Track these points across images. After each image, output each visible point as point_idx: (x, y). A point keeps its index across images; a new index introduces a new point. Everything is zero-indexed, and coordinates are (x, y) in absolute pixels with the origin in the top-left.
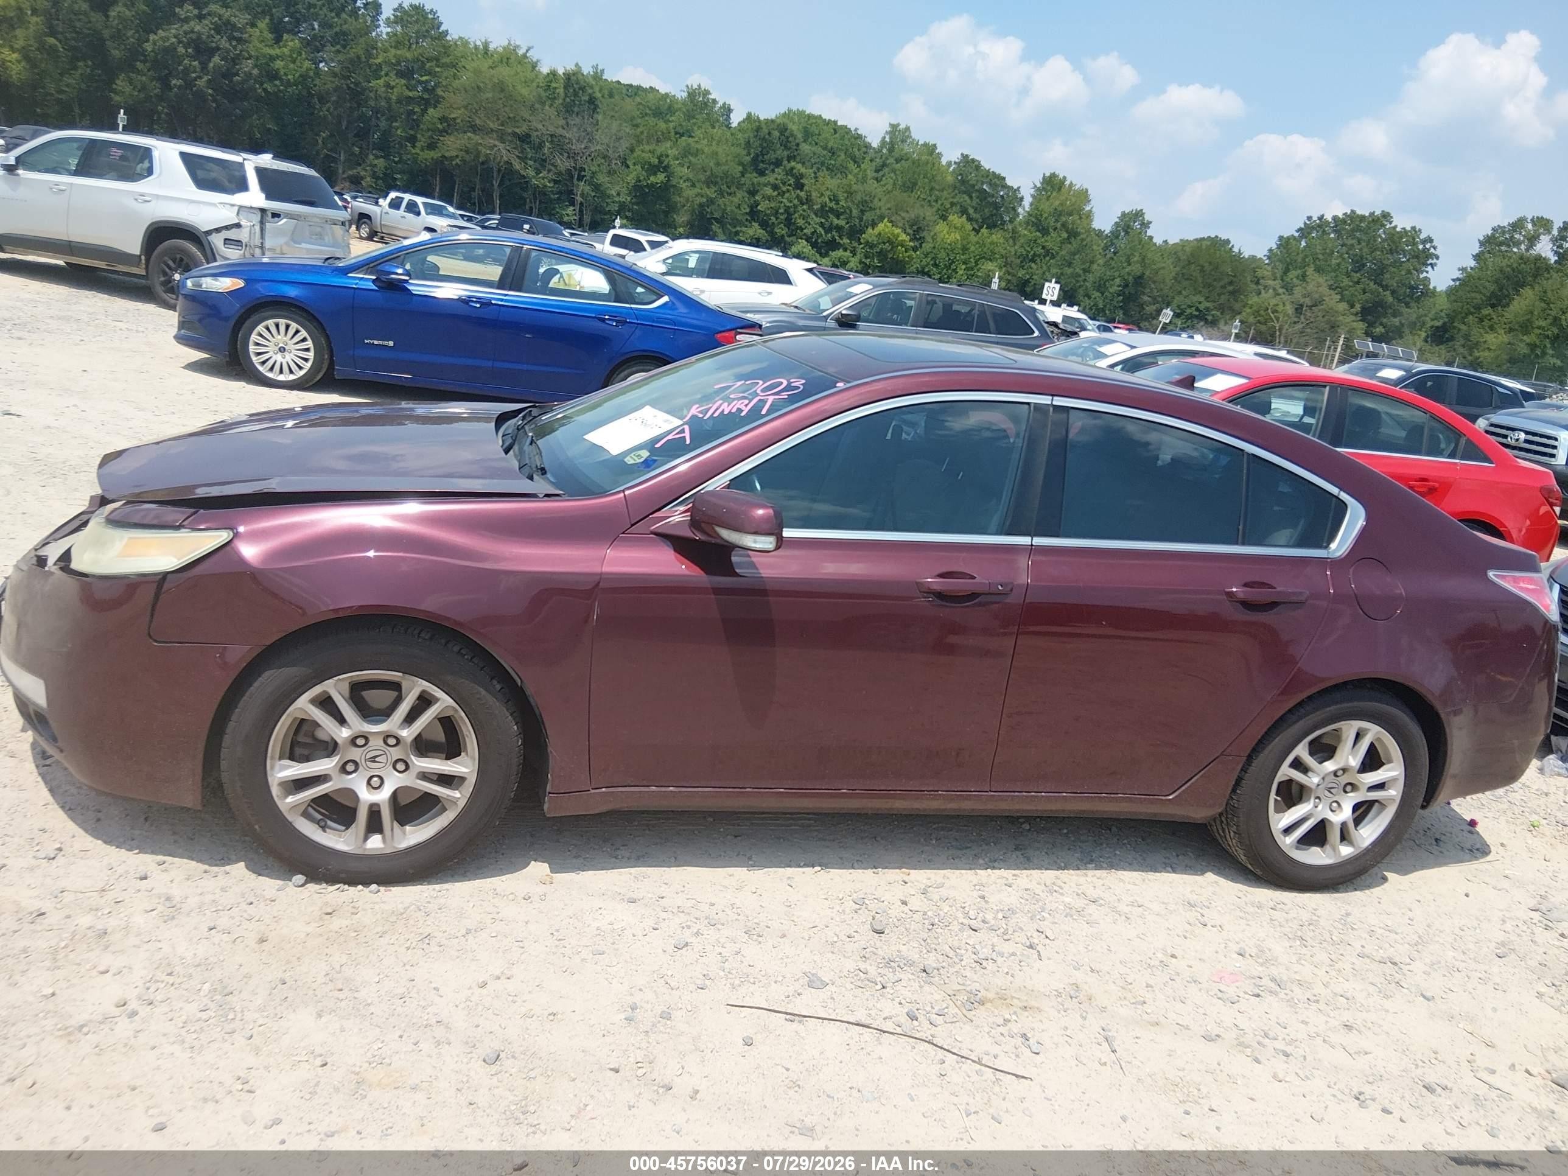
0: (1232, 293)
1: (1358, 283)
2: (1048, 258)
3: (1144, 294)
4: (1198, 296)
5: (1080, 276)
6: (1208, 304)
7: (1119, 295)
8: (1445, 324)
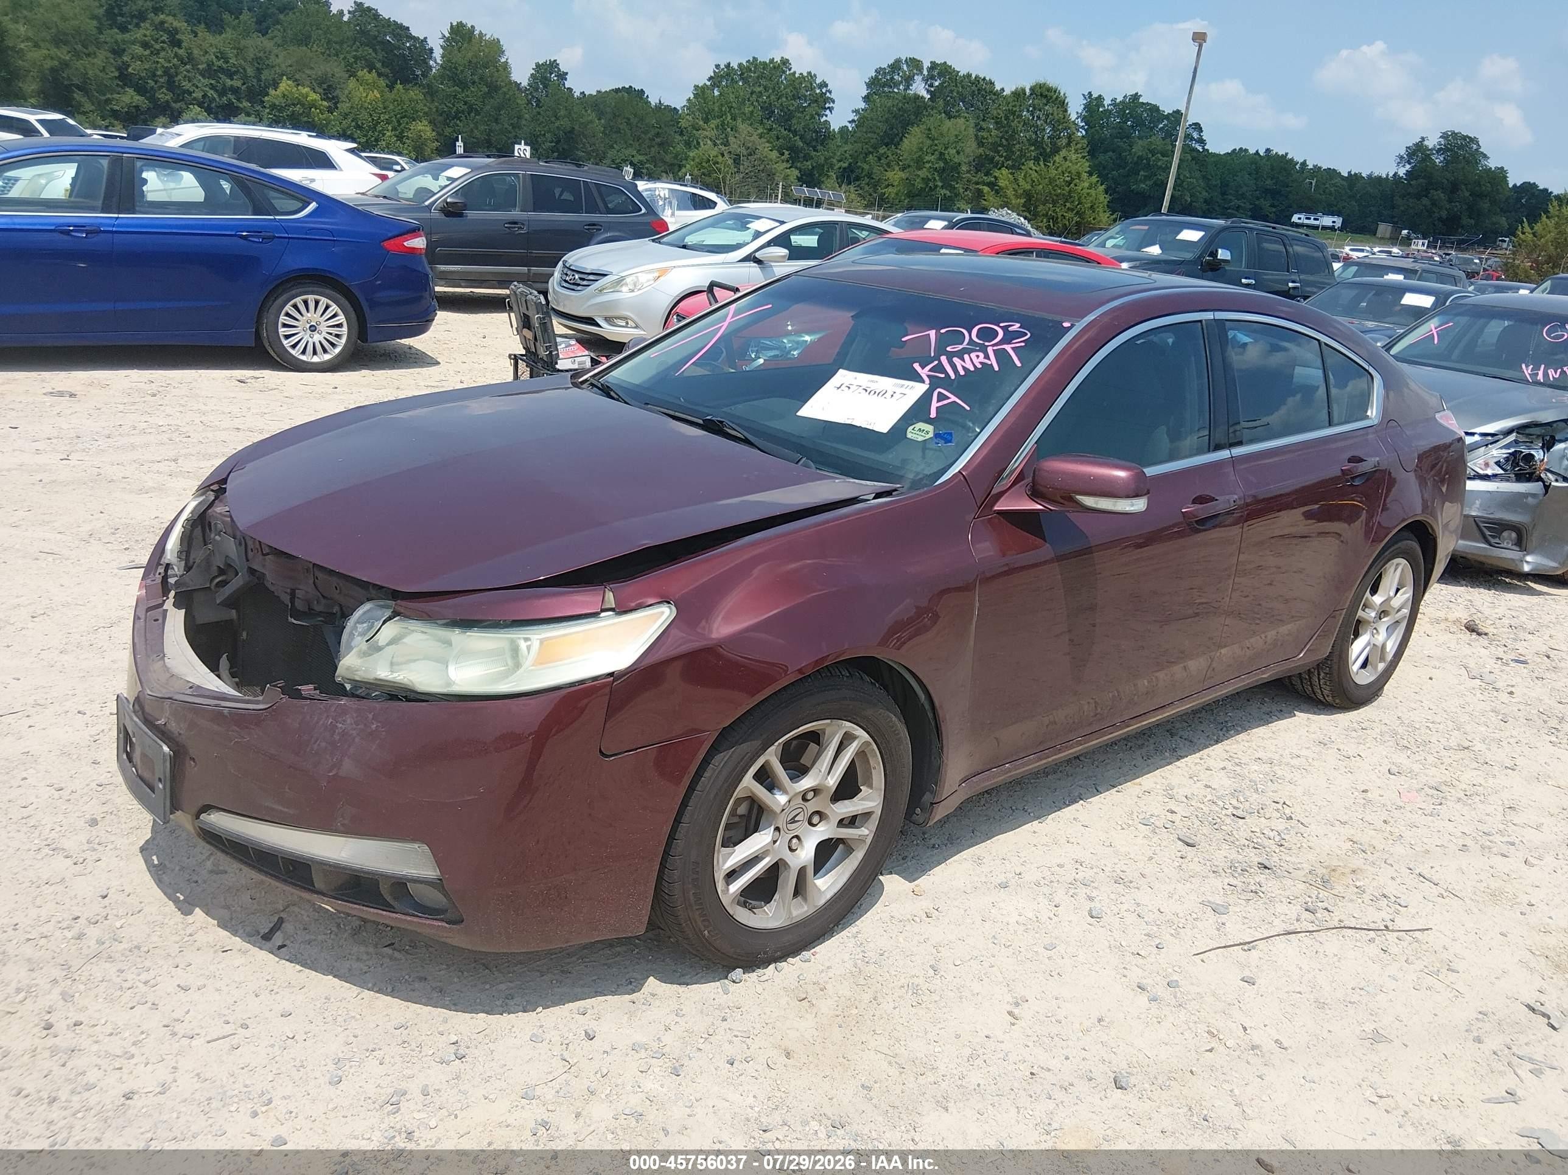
0: (660, 145)
1: (770, 130)
2: (473, 114)
3: (578, 149)
4: (630, 150)
5: (510, 132)
6: (641, 158)
7: (553, 152)
8: (850, 164)
